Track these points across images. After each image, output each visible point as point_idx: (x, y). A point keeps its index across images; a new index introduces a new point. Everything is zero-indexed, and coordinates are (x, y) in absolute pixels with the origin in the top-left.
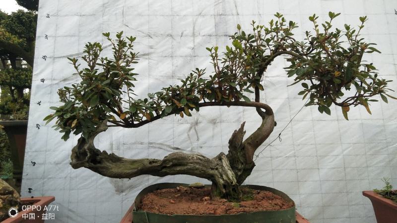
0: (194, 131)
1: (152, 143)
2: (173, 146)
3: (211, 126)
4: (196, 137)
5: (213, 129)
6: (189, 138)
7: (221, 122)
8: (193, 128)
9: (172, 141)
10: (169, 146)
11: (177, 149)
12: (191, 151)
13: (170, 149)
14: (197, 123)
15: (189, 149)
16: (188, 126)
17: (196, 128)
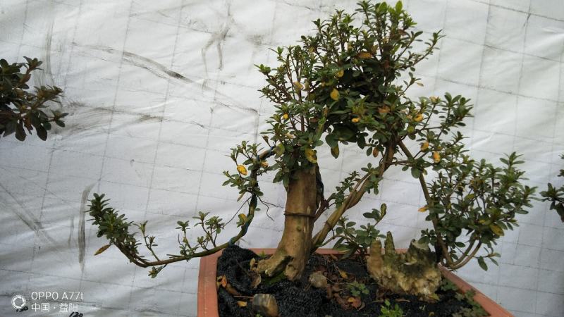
0: (216, 49)
1: (129, 55)
2: (169, 69)
4: (218, 62)
7: (270, 44)
9: (170, 58)
10: (163, 68)
11: (177, 76)
12: (204, 86)
13: (162, 73)
14: (224, 36)
15: (201, 81)
16: (206, 37)
17: (222, 44)
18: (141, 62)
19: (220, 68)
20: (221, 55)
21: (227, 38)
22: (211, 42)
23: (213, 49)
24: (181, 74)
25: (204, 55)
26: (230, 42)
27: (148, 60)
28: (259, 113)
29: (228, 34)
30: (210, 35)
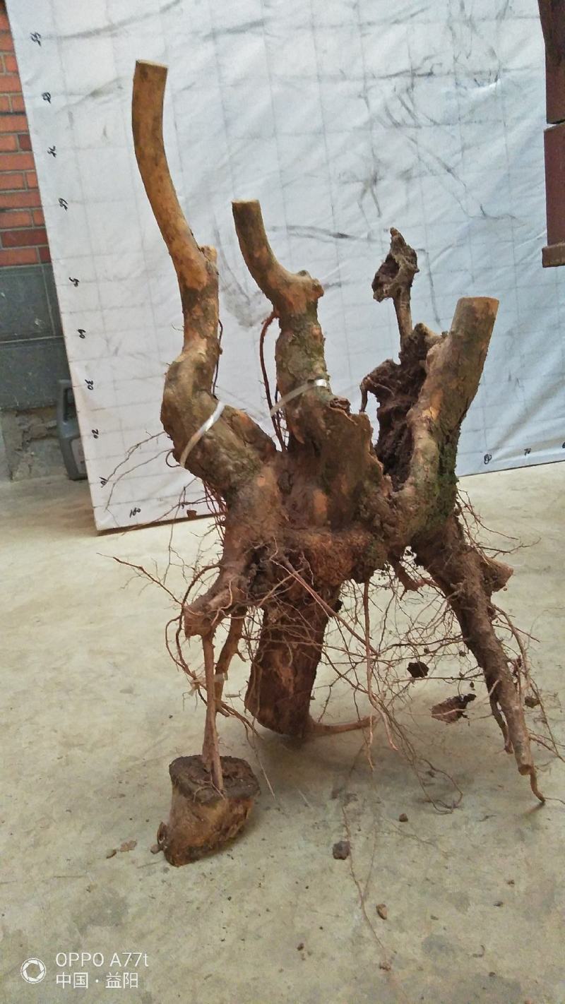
0: (371, 197)
2: (332, 231)
3: (401, 185)
4: (376, 209)
5: (407, 192)
6: (363, 212)
7: (421, 175)
8: (369, 190)
10: (326, 232)
11: (342, 236)
12: (369, 239)
13: (328, 238)
14: (375, 181)
15: (365, 235)
16: (358, 187)
17: (375, 190)
18: (306, 232)
19: (380, 215)
20: (377, 203)
21: (378, 182)
22: (364, 191)
23: (368, 197)
24: (346, 232)
25: (361, 207)
26: (382, 184)
27: (312, 228)
28: (426, 251)
29: (378, 178)
30: (361, 183)
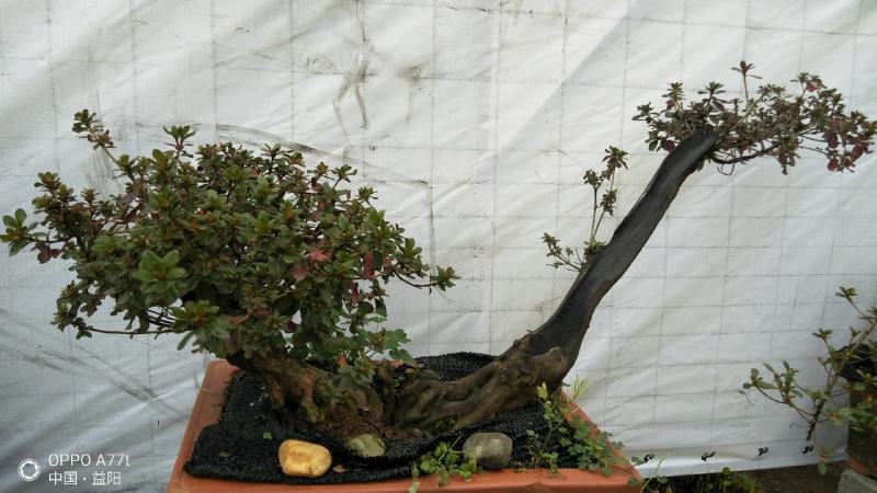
0: (354, 99)
1: (226, 128)
2: (290, 140)
3: (405, 87)
4: (361, 118)
5: (411, 96)
6: (339, 117)
7: (433, 76)
8: (352, 89)
9: (288, 124)
11: (304, 148)
12: (345, 158)
14: (363, 76)
15: (340, 152)
16: (335, 82)
17: (361, 89)
18: (245, 137)
19: (365, 125)
20: (362, 107)
21: (368, 78)
22: (345, 89)
23: (350, 99)
24: (309, 144)
25: (337, 110)
26: (373, 83)
27: (255, 132)
28: (430, 185)
29: (368, 72)
30: (341, 77)
